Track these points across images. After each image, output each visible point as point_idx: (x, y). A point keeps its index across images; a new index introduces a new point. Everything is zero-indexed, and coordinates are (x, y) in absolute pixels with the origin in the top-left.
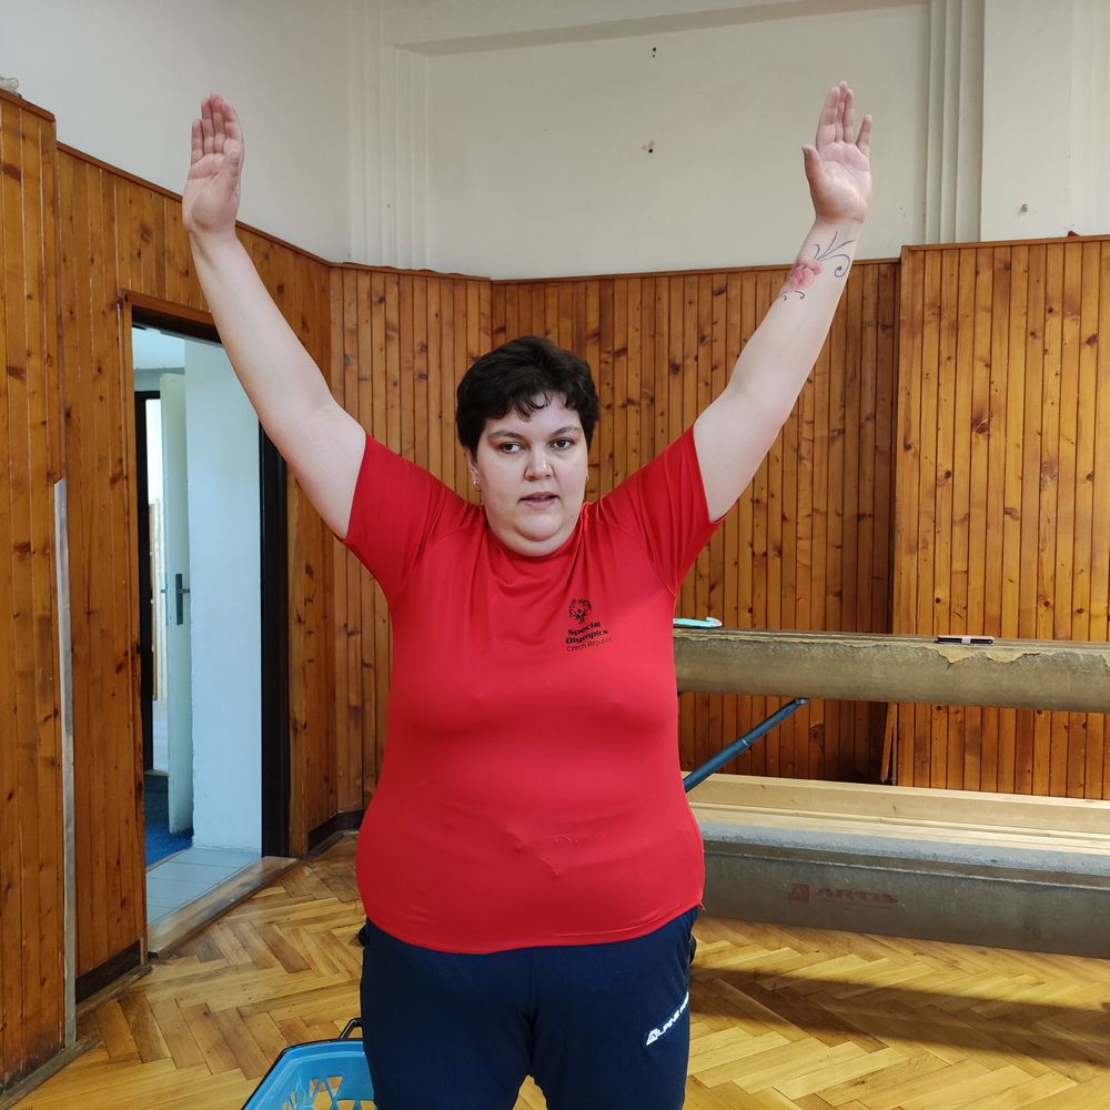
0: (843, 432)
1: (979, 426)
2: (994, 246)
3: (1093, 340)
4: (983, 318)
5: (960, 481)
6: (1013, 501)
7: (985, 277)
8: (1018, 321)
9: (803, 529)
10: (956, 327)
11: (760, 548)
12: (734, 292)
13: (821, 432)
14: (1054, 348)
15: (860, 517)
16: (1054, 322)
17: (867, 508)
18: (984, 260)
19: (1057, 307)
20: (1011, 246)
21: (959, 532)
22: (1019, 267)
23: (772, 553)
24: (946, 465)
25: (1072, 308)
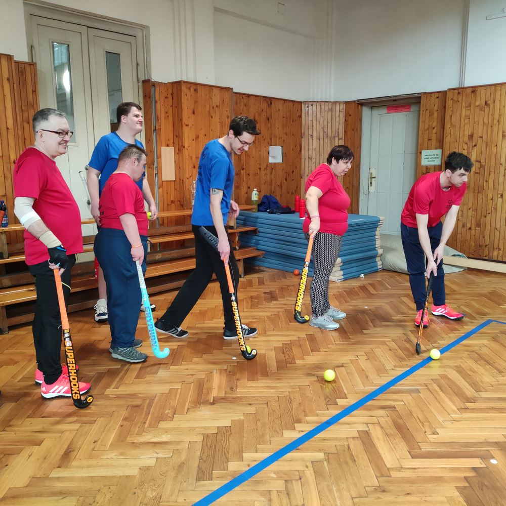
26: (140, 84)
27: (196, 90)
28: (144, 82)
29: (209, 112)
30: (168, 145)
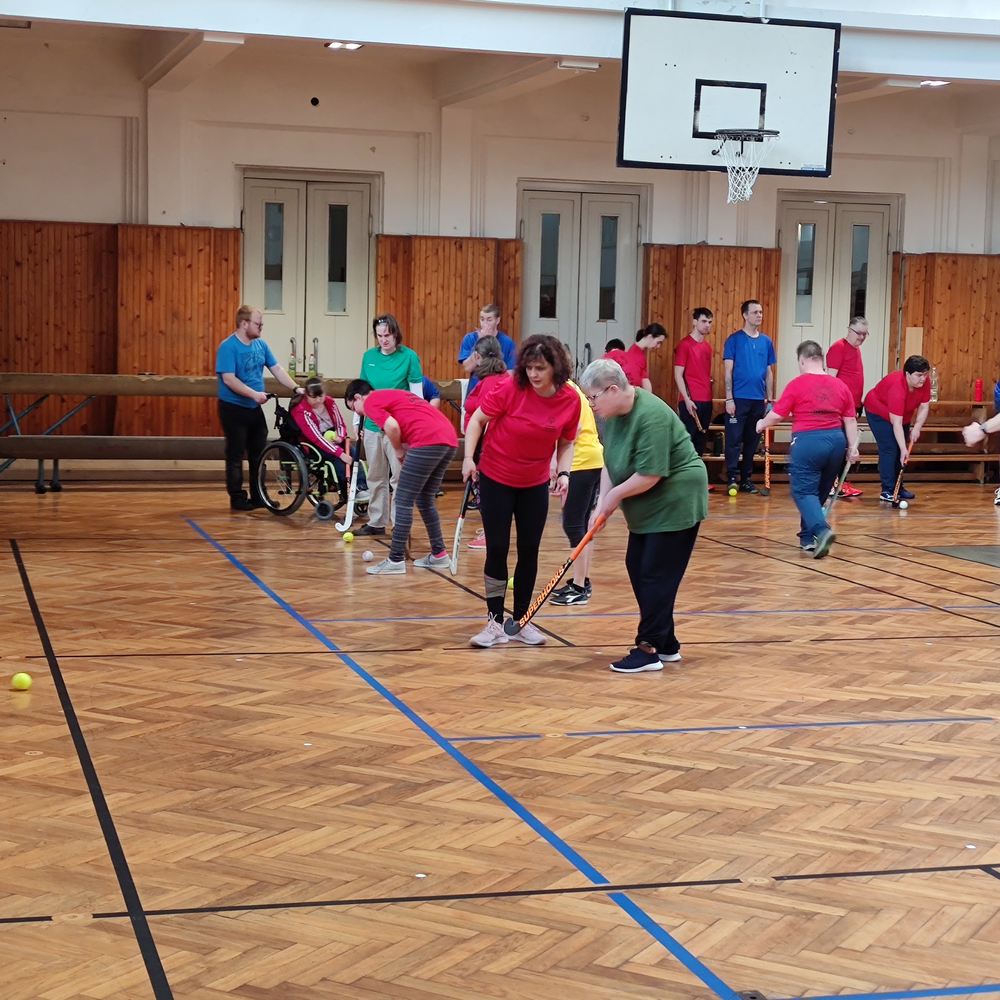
0: (93, 296)
1: (149, 298)
2: (153, 227)
3: (190, 266)
4: (150, 255)
5: (143, 319)
6: (163, 328)
7: (150, 239)
8: (163, 256)
9: (77, 338)
10: (140, 257)
11: (58, 346)
12: (45, 231)
13: (85, 296)
14: (176, 268)
15: (102, 333)
16: (176, 258)
17: (105, 329)
18: (150, 233)
19: (177, 251)
20: (161, 228)
21: (143, 340)
22: (163, 236)
23: (64, 349)
24: (137, 313)
25: (183, 254)
26: (891, 256)
27: (954, 262)
28: (894, 253)
29: (971, 286)
30: (915, 326)
